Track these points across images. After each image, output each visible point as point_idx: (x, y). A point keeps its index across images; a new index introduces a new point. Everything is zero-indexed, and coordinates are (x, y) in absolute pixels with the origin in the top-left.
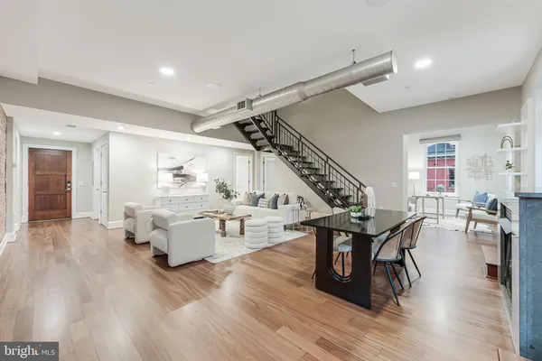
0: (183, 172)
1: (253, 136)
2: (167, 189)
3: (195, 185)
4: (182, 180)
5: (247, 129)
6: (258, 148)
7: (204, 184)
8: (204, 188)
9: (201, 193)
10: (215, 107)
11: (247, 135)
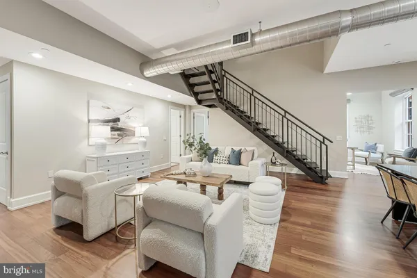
0: (120, 125)
1: (197, 89)
2: (103, 146)
3: (134, 140)
4: (118, 135)
5: (193, 80)
6: (199, 102)
7: (144, 139)
8: (145, 144)
9: (140, 149)
10: (177, 46)
11: (191, 87)
